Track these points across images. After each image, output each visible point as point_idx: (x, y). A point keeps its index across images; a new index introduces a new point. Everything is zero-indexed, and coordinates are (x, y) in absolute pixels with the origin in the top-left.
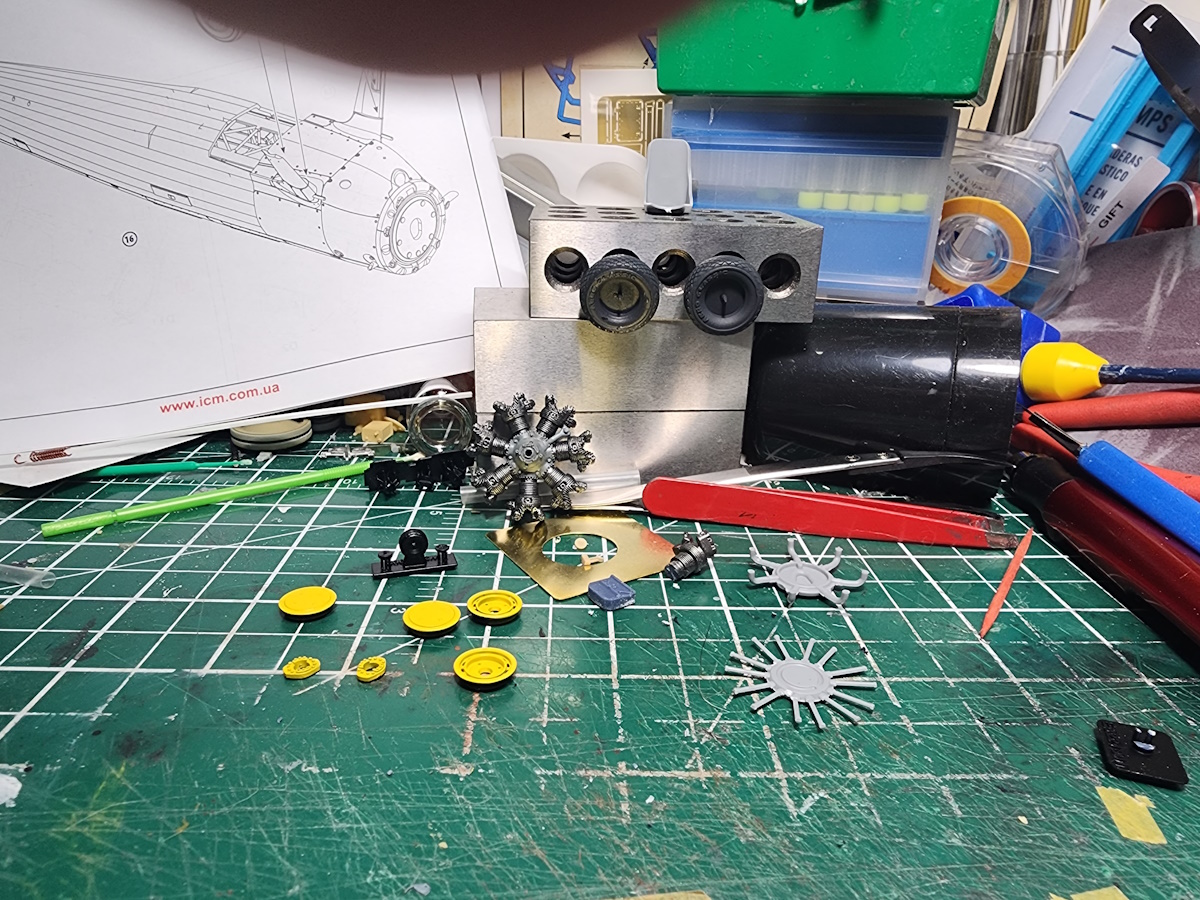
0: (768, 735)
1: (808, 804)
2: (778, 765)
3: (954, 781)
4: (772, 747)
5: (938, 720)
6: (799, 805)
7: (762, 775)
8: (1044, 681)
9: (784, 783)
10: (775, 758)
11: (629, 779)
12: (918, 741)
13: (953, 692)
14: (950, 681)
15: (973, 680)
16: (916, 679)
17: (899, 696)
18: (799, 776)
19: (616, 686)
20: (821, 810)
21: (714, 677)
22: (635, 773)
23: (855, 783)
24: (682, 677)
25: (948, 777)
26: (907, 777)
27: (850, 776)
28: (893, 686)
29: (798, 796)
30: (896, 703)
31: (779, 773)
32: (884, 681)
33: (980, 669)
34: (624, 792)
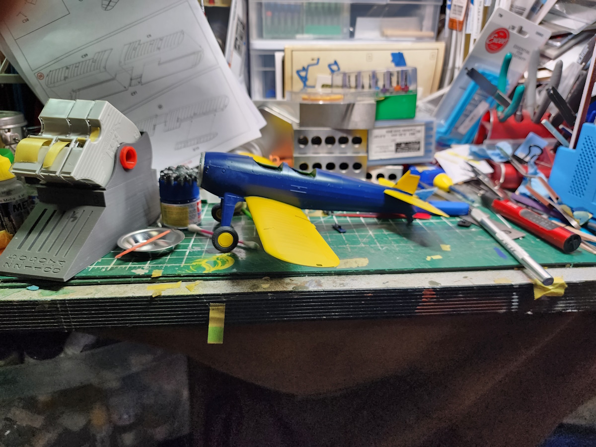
0: (376, 241)
1: (384, 248)
2: (378, 244)
7: (375, 245)
11: (349, 247)
18: (382, 245)
19: (343, 235)
21: (363, 233)
24: (356, 234)
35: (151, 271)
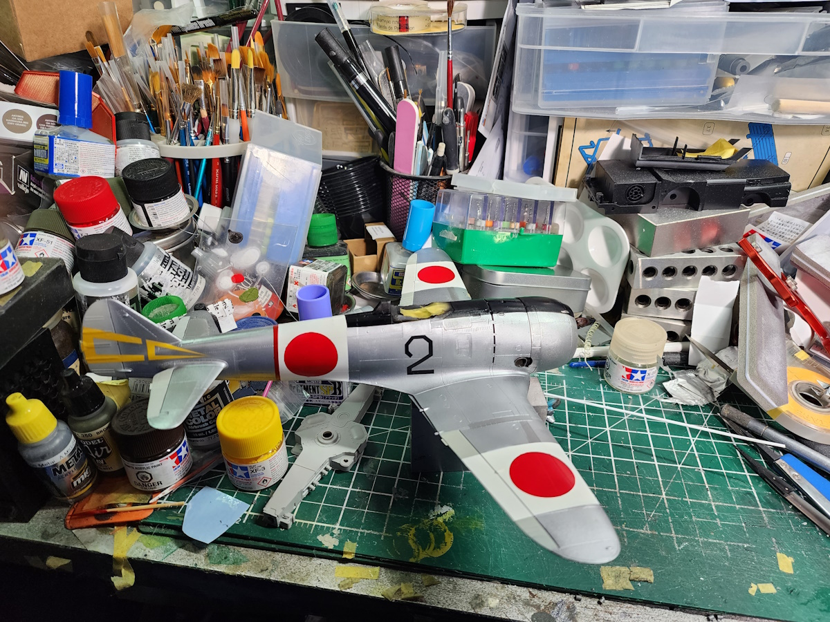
0: (670, 521)
1: (682, 547)
2: (673, 532)
3: (730, 545)
4: (671, 525)
5: (729, 522)
6: (679, 546)
7: (668, 535)
8: (772, 510)
9: (675, 538)
10: (672, 529)
11: (626, 530)
12: (721, 529)
13: (738, 511)
14: (738, 507)
15: (746, 507)
16: (725, 504)
17: (717, 511)
18: (680, 536)
19: (618, 495)
20: (686, 549)
21: (652, 495)
22: (627, 529)
23: (698, 541)
24: (641, 494)
25: (728, 543)
26: (715, 541)
27: (696, 538)
28: (716, 506)
29: (680, 543)
30: (716, 514)
31: (673, 535)
32: (713, 504)
33: (750, 503)
34: (625, 535)
35: (342, 542)
